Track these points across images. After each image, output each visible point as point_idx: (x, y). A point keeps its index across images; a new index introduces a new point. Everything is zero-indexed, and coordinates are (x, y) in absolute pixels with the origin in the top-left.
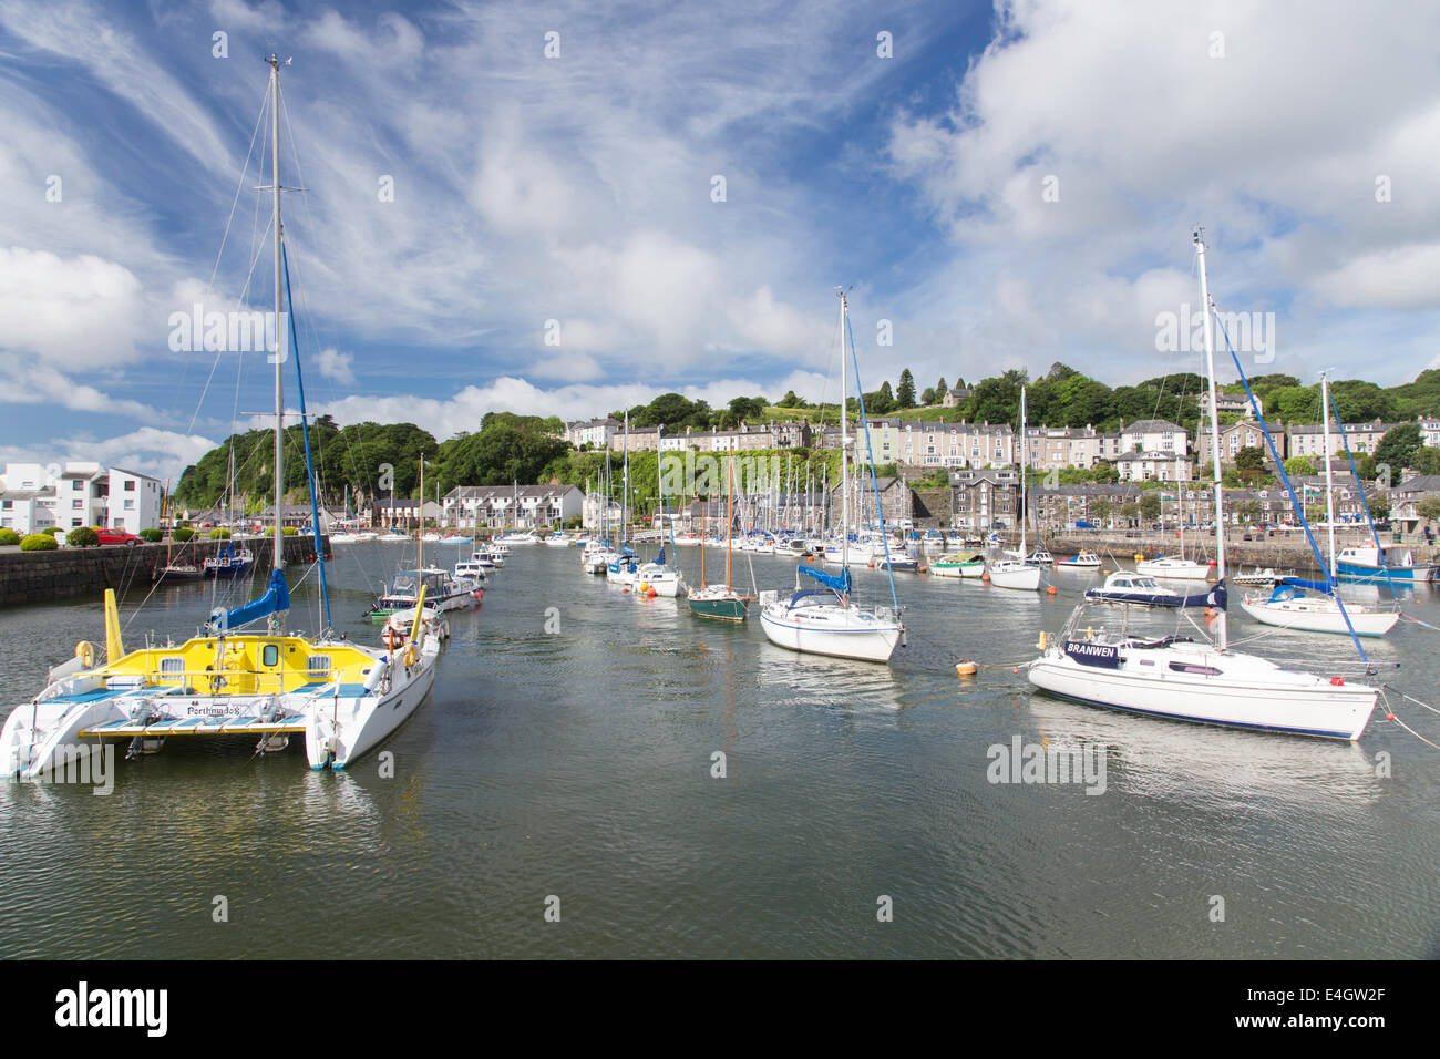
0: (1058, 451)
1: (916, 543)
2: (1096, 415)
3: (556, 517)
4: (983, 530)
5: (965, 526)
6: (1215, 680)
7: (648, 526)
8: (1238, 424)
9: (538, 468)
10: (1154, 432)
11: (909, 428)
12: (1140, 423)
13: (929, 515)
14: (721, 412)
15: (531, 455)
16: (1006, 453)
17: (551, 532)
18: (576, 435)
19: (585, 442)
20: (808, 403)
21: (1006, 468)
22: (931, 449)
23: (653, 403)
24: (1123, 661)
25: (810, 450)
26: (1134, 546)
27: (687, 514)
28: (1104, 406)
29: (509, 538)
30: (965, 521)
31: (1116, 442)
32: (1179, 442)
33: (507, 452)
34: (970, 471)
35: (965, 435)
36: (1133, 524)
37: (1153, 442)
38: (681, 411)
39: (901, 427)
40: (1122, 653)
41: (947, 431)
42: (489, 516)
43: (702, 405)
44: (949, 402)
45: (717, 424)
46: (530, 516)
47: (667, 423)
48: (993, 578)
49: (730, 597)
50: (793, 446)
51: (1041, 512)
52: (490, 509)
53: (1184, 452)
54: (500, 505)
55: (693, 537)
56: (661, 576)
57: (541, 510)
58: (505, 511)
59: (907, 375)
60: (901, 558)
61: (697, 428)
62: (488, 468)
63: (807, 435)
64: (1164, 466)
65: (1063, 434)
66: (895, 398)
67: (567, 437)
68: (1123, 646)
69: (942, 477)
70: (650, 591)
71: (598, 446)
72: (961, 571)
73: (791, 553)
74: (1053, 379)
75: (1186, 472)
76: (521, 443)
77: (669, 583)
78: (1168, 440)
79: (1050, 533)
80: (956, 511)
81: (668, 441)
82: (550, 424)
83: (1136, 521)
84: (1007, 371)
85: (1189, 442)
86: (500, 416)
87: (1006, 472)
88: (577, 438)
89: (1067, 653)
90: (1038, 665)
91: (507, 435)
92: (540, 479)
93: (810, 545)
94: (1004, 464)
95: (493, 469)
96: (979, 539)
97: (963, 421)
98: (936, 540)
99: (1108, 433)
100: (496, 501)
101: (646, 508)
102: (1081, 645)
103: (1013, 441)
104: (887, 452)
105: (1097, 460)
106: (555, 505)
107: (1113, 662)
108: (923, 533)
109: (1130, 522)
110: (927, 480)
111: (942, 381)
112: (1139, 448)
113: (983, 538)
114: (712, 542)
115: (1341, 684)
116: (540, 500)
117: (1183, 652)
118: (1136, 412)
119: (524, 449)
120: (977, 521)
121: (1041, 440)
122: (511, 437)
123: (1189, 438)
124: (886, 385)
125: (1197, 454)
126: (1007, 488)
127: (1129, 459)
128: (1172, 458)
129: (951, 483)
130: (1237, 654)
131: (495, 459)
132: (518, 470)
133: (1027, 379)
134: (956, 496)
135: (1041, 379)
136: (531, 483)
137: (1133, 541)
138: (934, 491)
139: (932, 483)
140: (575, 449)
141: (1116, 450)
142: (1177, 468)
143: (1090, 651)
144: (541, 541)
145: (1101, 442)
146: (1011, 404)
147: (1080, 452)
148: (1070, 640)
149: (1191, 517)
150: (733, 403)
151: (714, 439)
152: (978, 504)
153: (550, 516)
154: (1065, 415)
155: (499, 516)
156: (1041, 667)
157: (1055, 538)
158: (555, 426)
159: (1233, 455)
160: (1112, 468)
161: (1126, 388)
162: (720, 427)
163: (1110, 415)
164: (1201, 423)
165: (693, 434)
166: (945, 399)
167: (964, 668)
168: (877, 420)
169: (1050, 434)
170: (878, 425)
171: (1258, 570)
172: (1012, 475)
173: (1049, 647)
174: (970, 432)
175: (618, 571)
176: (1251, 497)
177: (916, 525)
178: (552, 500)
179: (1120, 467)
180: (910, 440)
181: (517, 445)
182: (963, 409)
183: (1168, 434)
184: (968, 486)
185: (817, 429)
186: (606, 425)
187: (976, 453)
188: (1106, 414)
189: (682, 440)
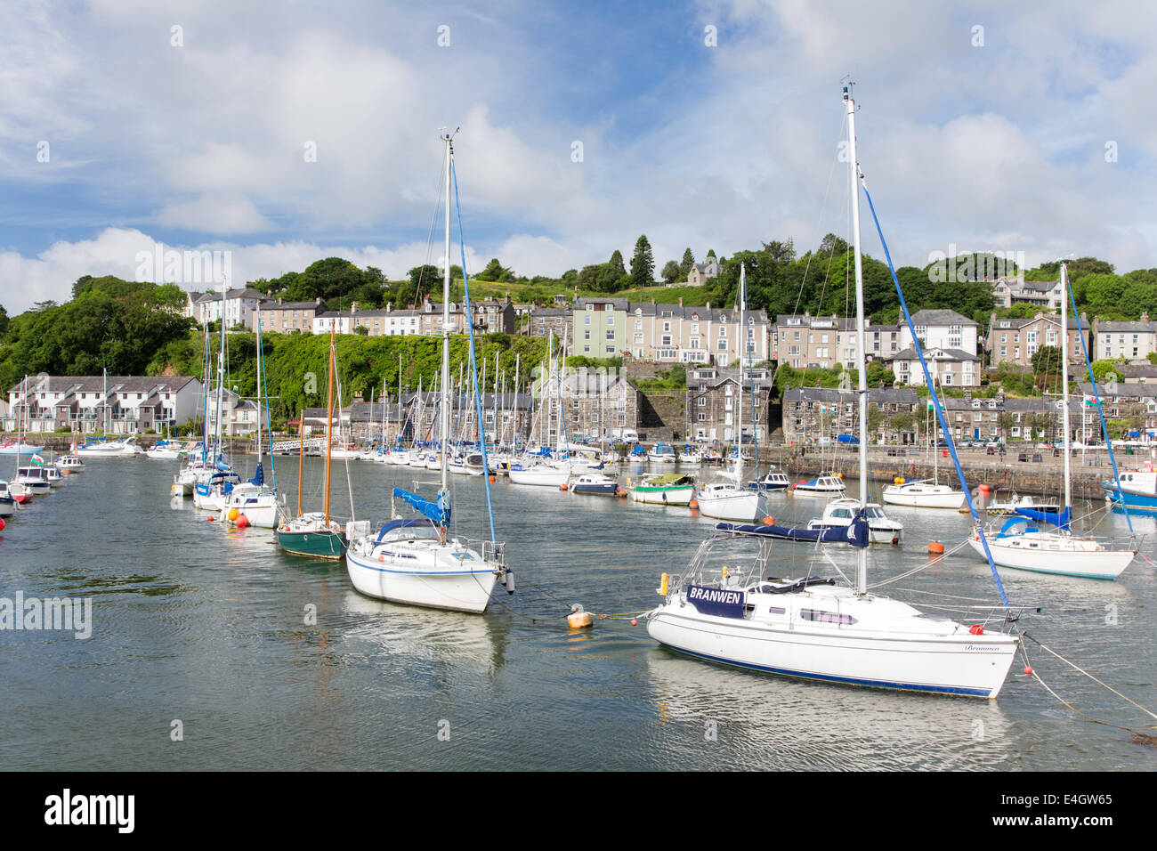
0: (823, 346)
1: (640, 459)
2: (872, 302)
3: (168, 419)
4: (727, 444)
5: (704, 438)
6: (847, 630)
7: (293, 433)
8: (1039, 316)
9: (148, 352)
10: (939, 325)
11: (639, 311)
12: (923, 313)
13: (661, 424)
14: (399, 284)
15: (138, 335)
16: (760, 347)
17: (160, 439)
18: (202, 310)
19: (214, 319)
20: (517, 276)
21: (758, 366)
22: (667, 340)
23: (309, 270)
24: (751, 608)
25: (513, 337)
26: (894, 467)
27: (345, 418)
28: (883, 290)
29: (94, 447)
30: (707, 434)
31: (894, 336)
32: (968, 338)
33: (104, 330)
34: (714, 368)
35: (709, 322)
36: (909, 439)
37: (937, 337)
38: (346, 280)
39: (629, 310)
40: (750, 599)
41: (686, 317)
42: (74, 417)
43: (374, 274)
44: (695, 280)
45: (393, 300)
46: (131, 418)
47: (326, 297)
48: (701, 505)
49: (326, 530)
50: (492, 331)
51: (798, 422)
52: (74, 408)
53: (972, 351)
54: (89, 402)
55: (352, 448)
56: (255, 501)
57: (147, 410)
58: (96, 410)
59: (643, 243)
60: (598, 479)
61: (367, 305)
62: (76, 351)
63: (510, 317)
64: (948, 367)
65: (828, 324)
66: (629, 273)
67: (189, 311)
68: (752, 591)
69: (678, 375)
70: (240, 520)
71: (232, 325)
72: (664, 497)
73: (469, 471)
74: (823, 254)
75: (974, 375)
76: (123, 319)
77: (264, 509)
78: (957, 336)
79: (799, 449)
80: (694, 420)
81: (327, 320)
82: (165, 294)
83: (912, 435)
84: (768, 243)
85: (981, 338)
86: (100, 281)
87: (756, 371)
88: (204, 313)
89: (690, 600)
90: (658, 614)
91: (103, 306)
92: (149, 368)
93: (494, 461)
94: (756, 361)
95: (83, 353)
96: (719, 455)
97: (708, 304)
98: (666, 456)
99: (886, 325)
100: (84, 396)
101: (294, 410)
102: (705, 589)
103: (769, 332)
104: (610, 342)
105: (870, 359)
106: (166, 404)
107: (738, 610)
108: (650, 447)
109: (905, 436)
110: (660, 379)
111: (688, 252)
112: (920, 344)
113: (724, 455)
114: (374, 456)
115: (980, 633)
116: (145, 397)
117: (818, 597)
118: (920, 299)
119: (127, 326)
120: (721, 432)
121: (803, 331)
122: (109, 309)
123: (979, 334)
124: (617, 256)
125: (988, 353)
126: (757, 391)
127: (907, 358)
128: (958, 358)
129: (689, 383)
130: (877, 600)
131: (86, 341)
132: (119, 356)
133: (793, 253)
134: (693, 401)
135: (809, 253)
136: (135, 373)
137: (894, 460)
138: (668, 393)
139: (666, 383)
140: (200, 328)
141: (894, 347)
142: (964, 370)
143: (714, 596)
144: (142, 452)
145: (876, 335)
146: (770, 285)
147: (850, 347)
148: (694, 583)
149: (977, 431)
150: (415, 273)
151: (388, 320)
152: (721, 411)
153: (159, 418)
154: (836, 301)
155: (88, 417)
156: (660, 618)
157: (806, 455)
158: (171, 297)
159: (1030, 356)
160: (888, 368)
161: (911, 269)
162: (397, 303)
163: (889, 303)
164: (993, 316)
165: (359, 313)
166: (690, 276)
167: (578, 619)
168: (599, 300)
169: (814, 324)
170: (600, 306)
171: (1015, 497)
172: (764, 375)
173: (670, 593)
174: (715, 319)
175: (208, 494)
176: (1046, 407)
177: (642, 437)
178: (162, 397)
179: (897, 368)
180: (640, 328)
181: (118, 321)
182: (711, 290)
183: (956, 328)
184: (710, 388)
185: (521, 309)
186: (243, 297)
187: (722, 346)
188: (884, 300)
189: (345, 321)
